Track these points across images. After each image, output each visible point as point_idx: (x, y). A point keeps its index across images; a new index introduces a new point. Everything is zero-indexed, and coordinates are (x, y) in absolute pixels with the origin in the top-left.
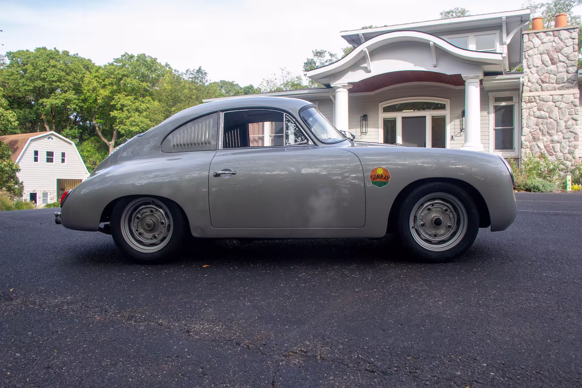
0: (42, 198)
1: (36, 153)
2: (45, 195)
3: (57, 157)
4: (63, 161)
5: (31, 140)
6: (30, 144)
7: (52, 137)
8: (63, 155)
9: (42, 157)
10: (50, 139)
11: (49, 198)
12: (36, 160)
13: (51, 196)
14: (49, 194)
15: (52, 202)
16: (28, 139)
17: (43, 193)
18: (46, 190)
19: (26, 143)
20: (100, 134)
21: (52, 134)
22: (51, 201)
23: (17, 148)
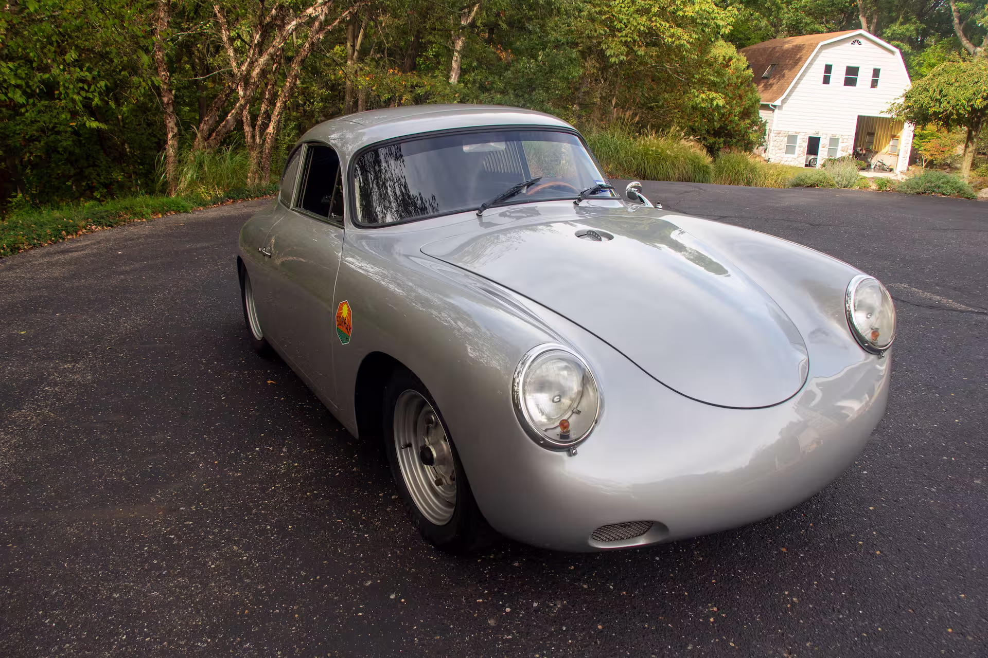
0: (827, 146)
1: (828, 69)
2: (834, 141)
3: (864, 77)
4: (874, 84)
5: (822, 46)
6: (819, 52)
7: (860, 40)
8: (876, 73)
9: (838, 75)
10: (856, 44)
11: (839, 148)
12: (826, 80)
13: (844, 145)
14: (840, 141)
15: (845, 154)
16: (817, 44)
17: (830, 138)
18: (838, 133)
19: (813, 51)
20: (960, 34)
21: (861, 35)
22: (842, 152)
23: (800, 59)
